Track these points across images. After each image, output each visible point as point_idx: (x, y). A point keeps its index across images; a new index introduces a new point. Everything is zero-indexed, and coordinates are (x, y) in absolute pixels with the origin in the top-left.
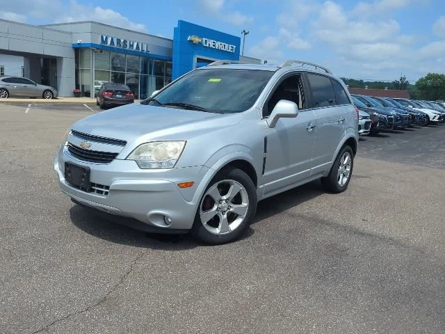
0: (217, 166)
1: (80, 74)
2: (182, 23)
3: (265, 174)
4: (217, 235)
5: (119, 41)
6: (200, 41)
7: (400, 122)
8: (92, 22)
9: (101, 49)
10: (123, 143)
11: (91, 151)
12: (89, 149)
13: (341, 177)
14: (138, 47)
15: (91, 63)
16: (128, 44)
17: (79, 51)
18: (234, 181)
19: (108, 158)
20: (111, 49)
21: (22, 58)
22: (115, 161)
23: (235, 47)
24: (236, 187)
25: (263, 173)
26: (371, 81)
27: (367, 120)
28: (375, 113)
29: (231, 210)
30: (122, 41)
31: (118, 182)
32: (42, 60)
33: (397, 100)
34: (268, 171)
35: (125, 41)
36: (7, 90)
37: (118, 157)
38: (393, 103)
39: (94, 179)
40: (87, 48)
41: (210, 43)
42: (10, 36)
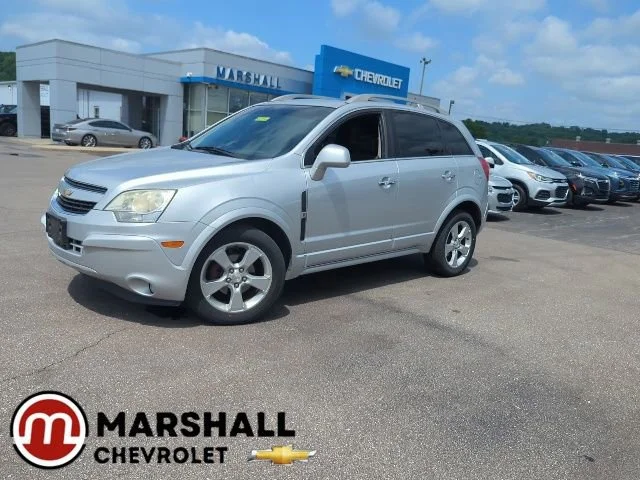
0: (219, 222)
1: (189, 117)
2: (326, 49)
3: (306, 240)
4: (226, 314)
5: (240, 74)
6: (351, 72)
7: (624, 189)
8: (206, 49)
9: (216, 84)
10: (103, 190)
11: (72, 200)
12: (70, 197)
13: (454, 256)
14: (265, 82)
15: (204, 102)
16: (252, 77)
17: (188, 86)
18: (250, 245)
19: (85, 207)
20: (229, 85)
21: (119, 96)
22: (92, 211)
23: (400, 81)
24: (253, 253)
25: (302, 238)
26: (620, 132)
27: (560, 185)
28: (580, 176)
29: (247, 282)
30: (245, 73)
31: (93, 237)
32: (144, 99)
33: (633, 159)
34: (311, 235)
35: (248, 74)
36: (95, 137)
37: (96, 207)
38: (623, 163)
39: (71, 234)
40: (199, 83)
41: (366, 75)
42: (103, 67)
